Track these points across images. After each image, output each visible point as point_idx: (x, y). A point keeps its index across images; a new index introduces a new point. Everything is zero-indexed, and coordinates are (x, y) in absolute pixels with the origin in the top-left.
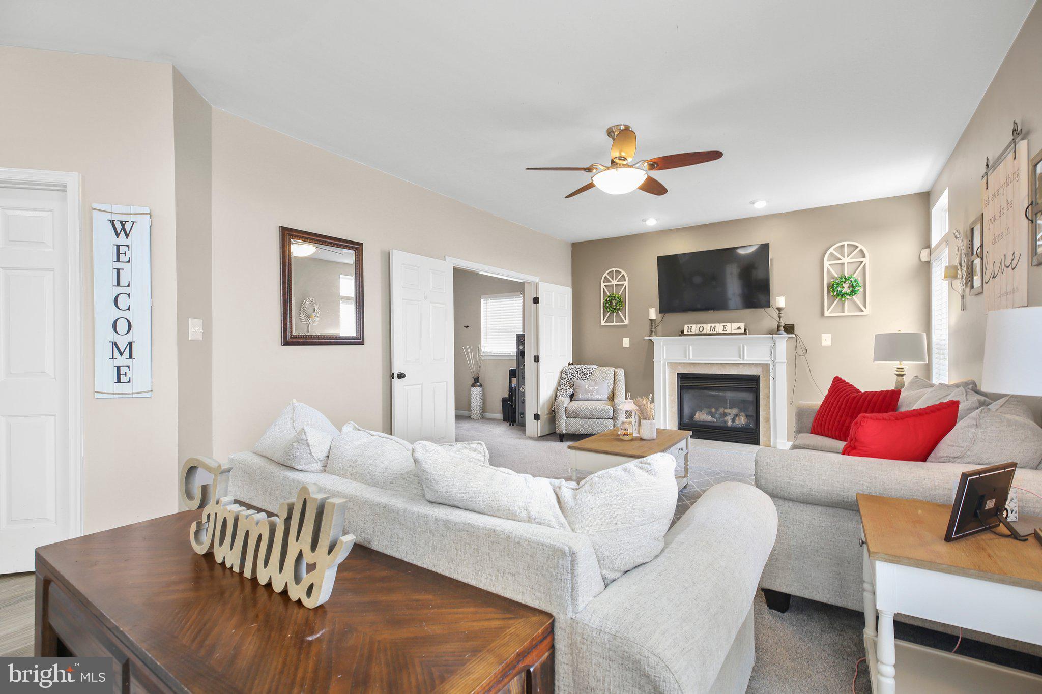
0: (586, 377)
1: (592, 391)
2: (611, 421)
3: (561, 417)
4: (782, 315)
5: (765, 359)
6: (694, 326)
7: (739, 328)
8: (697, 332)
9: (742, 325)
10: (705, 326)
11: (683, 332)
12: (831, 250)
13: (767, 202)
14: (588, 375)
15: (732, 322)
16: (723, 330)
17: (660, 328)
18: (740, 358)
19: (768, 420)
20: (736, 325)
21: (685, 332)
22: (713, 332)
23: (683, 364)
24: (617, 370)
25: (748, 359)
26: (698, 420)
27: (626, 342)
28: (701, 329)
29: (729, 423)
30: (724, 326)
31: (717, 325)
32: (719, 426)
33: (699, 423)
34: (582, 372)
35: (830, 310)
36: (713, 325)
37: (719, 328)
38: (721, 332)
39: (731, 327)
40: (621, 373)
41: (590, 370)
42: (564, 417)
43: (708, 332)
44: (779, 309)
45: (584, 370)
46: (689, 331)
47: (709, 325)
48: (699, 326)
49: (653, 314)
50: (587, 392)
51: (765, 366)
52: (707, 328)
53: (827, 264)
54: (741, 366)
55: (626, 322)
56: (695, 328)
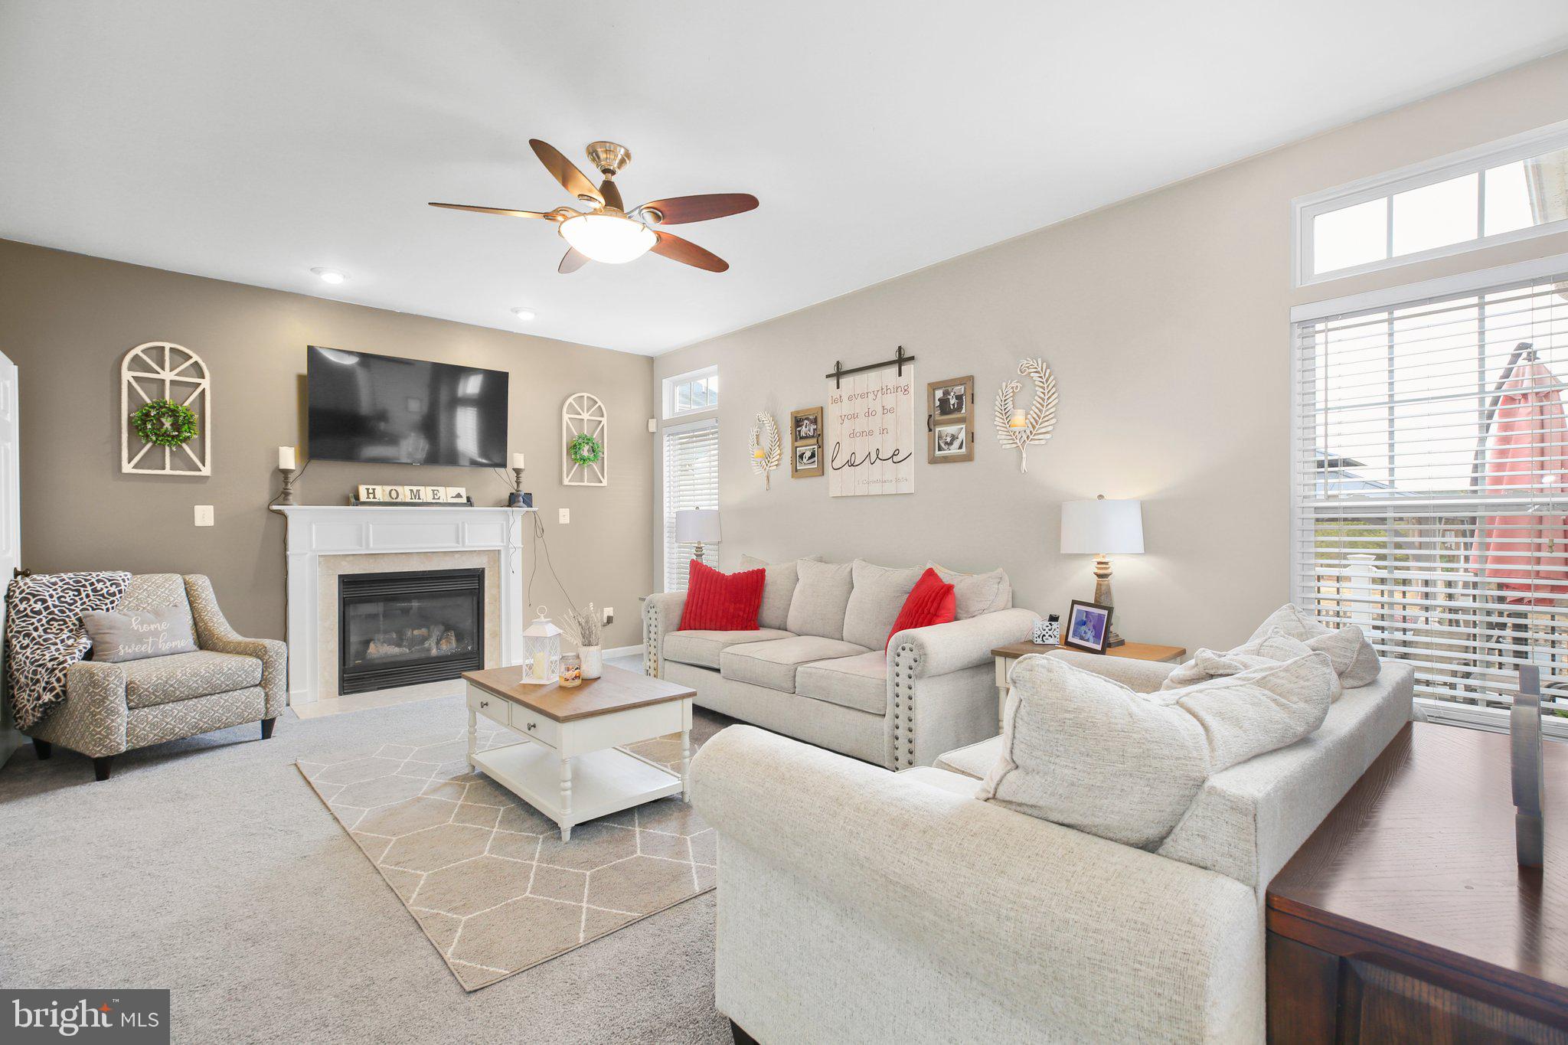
0: (112, 602)
1: (156, 634)
2: (258, 689)
3: (113, 712)
4: (522, 480)
5: (495, 543)
6: (379, 489)
7: (459, 496)
8: (388, 499)
9: (463, 491)
10: (399, 489)
11: (357, 497)
12: (570, 400)
13: (536, 314)
14: (118, 596)
15: (446, 485)
16: (434, 498)
17: (295, 488)
18: (458, 542)
19: (497, 635)
20: (453, 491)
21: (363, 497)
22: (417, 501)
23: (351, 558)
24: (187, 577)
25: (470, 544)
26: (375, 656)
27: (204, 515)
28: (394, 494)
29: (434, 652)
30: (433, 491)
31: (422, 488)
32: (415, 660)
33: (377, 661)
34: (95, 590)
35: (569, 478)
36: (415, 488)
37: (426, 494)
38: (430, 500)
39: (446, 494)
40: (203, 583)
41: (118, 585)
42: (123, 709)
43: (408, 500)
44: (518, 471)
45: (99, 586)
46: (371, 496)
47: (407, 488)
48: (388, 488)
49: (289, 458)
50: (140, 639)
51: (495, 555)
52: (405, 493)
53: (566, 417)
54: (457, 556)
55: (206, 471)
56: (381, 492)
